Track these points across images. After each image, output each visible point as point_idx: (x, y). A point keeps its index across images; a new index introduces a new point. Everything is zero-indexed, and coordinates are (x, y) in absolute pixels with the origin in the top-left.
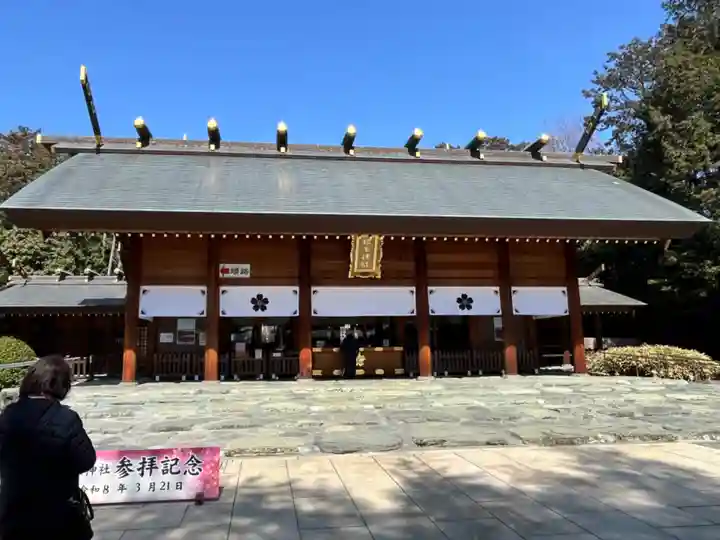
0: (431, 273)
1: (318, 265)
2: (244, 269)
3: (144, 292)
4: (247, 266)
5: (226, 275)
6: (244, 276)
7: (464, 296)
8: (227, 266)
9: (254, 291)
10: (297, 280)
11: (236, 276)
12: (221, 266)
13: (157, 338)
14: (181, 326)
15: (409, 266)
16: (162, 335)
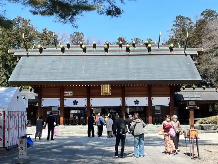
0: (126, 93)
1: (92, 91)
2: (70, 93)
3: (43, 100)
4: (72, 92)
5: (66, 95)
6: (71, 95)
7: (137, 100)
8: (66, 92)
9: (74, 99)
10: (86, 96)
11: (69, 95)
12: (64, 92)
13: (46, 113)
14: (53, 109)
15: (120, 91)
16: (48, 112)
